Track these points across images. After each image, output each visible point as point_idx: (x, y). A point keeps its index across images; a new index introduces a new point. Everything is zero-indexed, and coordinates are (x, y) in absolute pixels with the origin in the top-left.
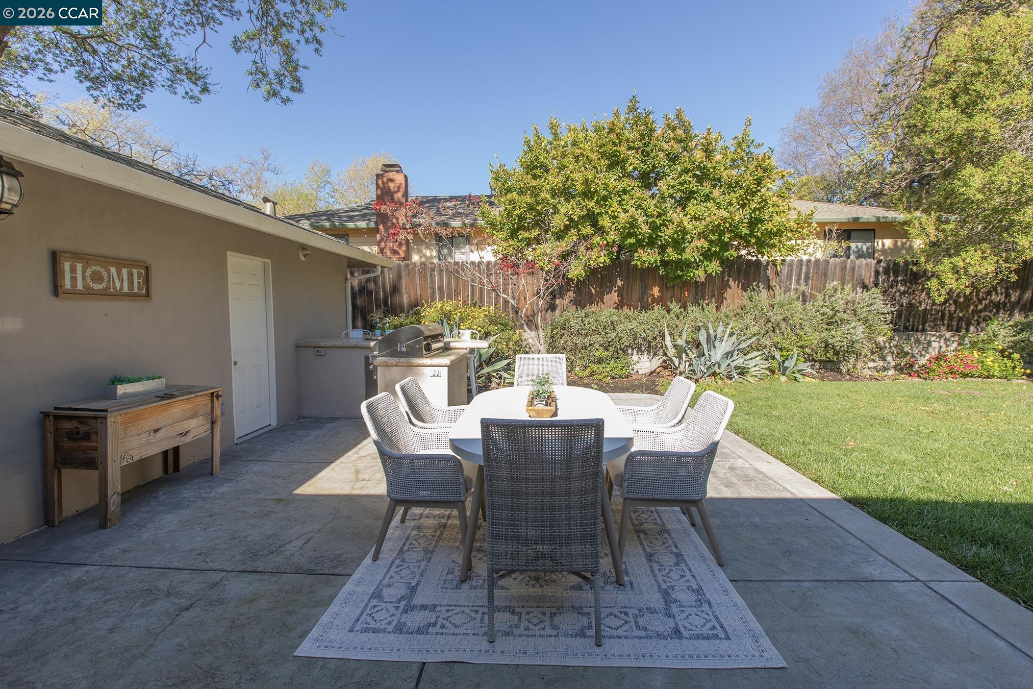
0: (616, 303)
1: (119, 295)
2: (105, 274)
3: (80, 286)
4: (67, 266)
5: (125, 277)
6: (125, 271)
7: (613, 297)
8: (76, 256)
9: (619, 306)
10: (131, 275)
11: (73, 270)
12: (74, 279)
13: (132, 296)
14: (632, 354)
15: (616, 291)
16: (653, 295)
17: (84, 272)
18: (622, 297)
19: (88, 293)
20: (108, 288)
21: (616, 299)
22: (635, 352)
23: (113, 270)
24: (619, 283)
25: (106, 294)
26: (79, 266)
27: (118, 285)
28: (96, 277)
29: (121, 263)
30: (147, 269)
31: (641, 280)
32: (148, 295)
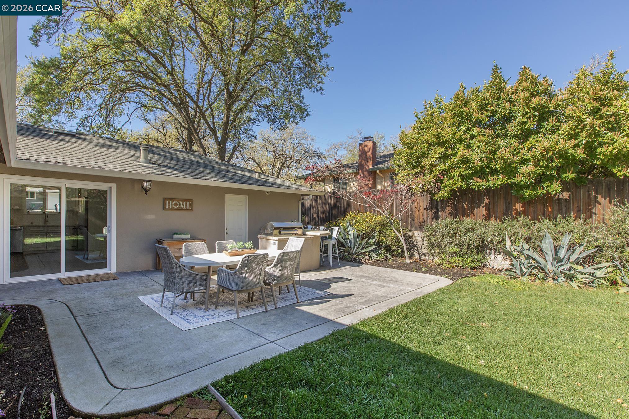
0: (484, 215)
1: (182, 209)
2: (178, 204)
3: (171, 207)
4: (167, 202)
5: (185, 204)
6: (185, 203)
7: (481, 211)
8: (170, 199)
9: (488, 218)
10: (186, 204)
11: (169, 203)
12: (169, 205)
13: (187, 210)
14: (490, 253)
15: (483, 207)
16: (517, 209)
17: (172, 203)
18: (489, 211)
19: (173, 209)
20: (179, 207)
21: (484, 213)
22: (493, 252)
23: (181, 202)
24: (486, 201)
25: (178, 209)
26: (171, 202)
27: (182, 207)
28: (176, 205)
29: (183, 200)
30: (192, 202)
31: (505, 198)
32: (192, 209)
